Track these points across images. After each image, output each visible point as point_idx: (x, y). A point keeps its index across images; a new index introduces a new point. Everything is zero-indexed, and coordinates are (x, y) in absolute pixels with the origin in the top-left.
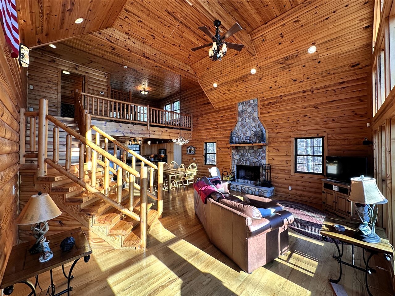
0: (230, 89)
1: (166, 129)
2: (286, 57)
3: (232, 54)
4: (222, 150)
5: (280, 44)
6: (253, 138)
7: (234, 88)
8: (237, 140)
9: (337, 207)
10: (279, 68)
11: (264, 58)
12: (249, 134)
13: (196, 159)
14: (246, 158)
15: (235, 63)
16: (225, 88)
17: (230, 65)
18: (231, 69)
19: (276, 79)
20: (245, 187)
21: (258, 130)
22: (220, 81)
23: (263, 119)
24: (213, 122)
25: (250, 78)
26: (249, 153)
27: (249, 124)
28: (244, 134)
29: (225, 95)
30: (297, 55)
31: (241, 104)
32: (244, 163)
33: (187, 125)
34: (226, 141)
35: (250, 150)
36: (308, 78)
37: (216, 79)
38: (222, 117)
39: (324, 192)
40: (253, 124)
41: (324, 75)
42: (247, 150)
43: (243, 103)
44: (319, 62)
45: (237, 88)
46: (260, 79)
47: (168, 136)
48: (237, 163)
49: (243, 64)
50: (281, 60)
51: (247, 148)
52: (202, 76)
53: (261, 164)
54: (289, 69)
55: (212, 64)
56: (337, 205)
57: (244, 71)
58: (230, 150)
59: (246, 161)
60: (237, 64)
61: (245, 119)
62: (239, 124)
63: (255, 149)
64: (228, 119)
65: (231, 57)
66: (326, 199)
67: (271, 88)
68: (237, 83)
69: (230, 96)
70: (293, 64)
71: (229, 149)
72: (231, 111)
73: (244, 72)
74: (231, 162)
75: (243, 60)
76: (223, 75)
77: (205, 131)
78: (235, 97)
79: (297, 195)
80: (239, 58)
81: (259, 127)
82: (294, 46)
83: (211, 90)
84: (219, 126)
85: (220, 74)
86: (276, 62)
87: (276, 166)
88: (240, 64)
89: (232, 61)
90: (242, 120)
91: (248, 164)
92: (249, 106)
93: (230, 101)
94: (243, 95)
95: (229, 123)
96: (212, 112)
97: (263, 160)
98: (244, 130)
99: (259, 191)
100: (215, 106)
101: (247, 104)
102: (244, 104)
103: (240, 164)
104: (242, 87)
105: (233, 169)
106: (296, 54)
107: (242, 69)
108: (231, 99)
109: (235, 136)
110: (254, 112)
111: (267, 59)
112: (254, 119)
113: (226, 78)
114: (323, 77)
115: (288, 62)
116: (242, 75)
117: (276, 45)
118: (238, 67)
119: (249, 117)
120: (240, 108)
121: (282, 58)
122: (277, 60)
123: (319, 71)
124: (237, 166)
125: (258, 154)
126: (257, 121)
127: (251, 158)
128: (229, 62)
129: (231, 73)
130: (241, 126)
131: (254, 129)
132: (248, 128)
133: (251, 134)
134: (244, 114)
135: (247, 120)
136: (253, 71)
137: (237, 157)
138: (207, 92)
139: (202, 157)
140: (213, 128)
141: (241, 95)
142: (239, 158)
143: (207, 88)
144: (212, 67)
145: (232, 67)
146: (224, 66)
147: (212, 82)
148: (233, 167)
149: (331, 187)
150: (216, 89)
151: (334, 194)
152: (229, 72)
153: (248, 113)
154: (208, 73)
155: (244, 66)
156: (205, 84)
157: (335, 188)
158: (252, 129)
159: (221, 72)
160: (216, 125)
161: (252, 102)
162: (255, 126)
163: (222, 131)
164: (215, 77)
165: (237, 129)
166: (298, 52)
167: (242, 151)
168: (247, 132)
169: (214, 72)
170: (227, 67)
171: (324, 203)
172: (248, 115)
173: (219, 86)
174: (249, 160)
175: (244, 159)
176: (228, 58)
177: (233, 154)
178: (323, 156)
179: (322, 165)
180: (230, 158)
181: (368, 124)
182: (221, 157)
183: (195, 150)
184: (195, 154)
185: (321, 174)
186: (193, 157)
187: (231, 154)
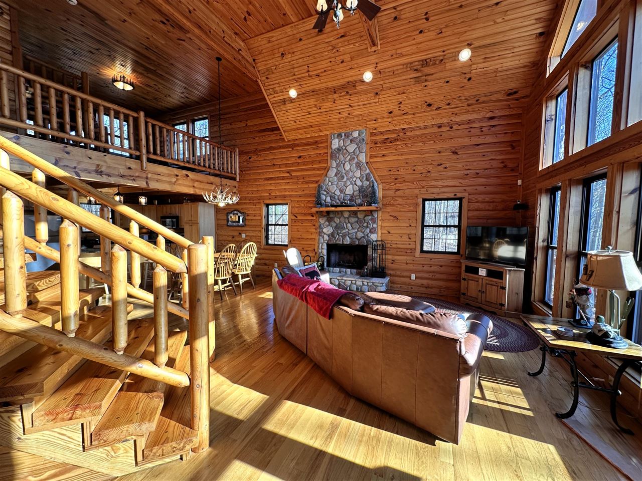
0: (321, 105)
1: (185, 172)
2: (426, 60)
3: (335, 33)
4: (299, 218)
5: (421, 32)
6: (357, 197)
7: (327, 105)
8: (328, 199)
9: (483, 299)
10: (411, 79)
11: (389, 53)
12: (349, 190)
13: (246, 236)
14: (344, 231)
15: (337, 54)
16: (312, 101)
17: (328, 57)
18: (329, 64)
19: (403, 97)
20: (345, 280)
21: (367, 183)
22: (303, 86)
23: (375, 166)
24: (282, 166)
25: (359, 88)
26: (349, 222)
27: (351, 174)
28: (341, 191)
29: (310, 116)
30: (442, 60)
31: (336, 136)
32: (340, 241)
33: (227, 169)
34: (309, 202)
35: (352, 219)
36: (449, 104)
37: (298, 81)
38: (300, 157)
39: (464, 279)
40: (358, 174)
41: (470, 102)
42: (345, 218)
43: (339, 136)
44: (470, 79)
45: (335, 105)
46: (377, 94)
47: (190, 186)
48: (328, 241)
49: (352, 58)
50: (417, 63)
51: (346, 215)
52: (268, 70)
53: (370, 242)
54: (426, 84)
55: (293, 46)
56: (484, 295)
57: (352, 72)
58: (314, 218)
59: (344, 236)
60: (342, 57)
61: (344, 165)
62: (332, 173)
63: (360, 216)
64: (313, 163)
65: (331, 39)
66: (467, 288)
67: (391, 113)
68: (335, 96)
69: (319, 119)
70: (434, 76)
71: (313, 216)
72: (318, 148)
73: (350, 76)
74: (317, 238)
75: (353, 50)
76: (311, 73)
77: (266, 182)
78: (327, 122)
79: (422, 286)
80: (346, 43)
81: (367, 180)
82: (440, 43)
83: (284, 102)
84: (294, 174)
85: (306, 70)
86: (409, 65)
87: (394, 244)
88: (347, 57)
89: (334, 48)
90: (338, 166)
91: (347, 241)
92: (351, 141)
93: (317, 128)
94: (342, 121)
95: (314, 169)
96: (280, 148)
97: (372, 235)
98: (341, 184)
99: (370, 284)
100: (287, 137)
101: (348, 137)
102: (342, 136)
103: (333, 242)
104: (342, 103)
105: (320, 250)
106: (441, 58)
107: (348, 68)
108: (319, 125)
109: (325, 193)
110: (360, 152)
111: (394, 56)
112: (359, 165)
113: (316, 81)
114: (469, 105)
115: (427, 70)
116: (347, 80)
117: (415, 33)
118: (342, 62)
119: (350, 160)
120: (335, 144)
121: (418, 61)
122: (411, 63)
123: (466, 94)
124: (328, 245)
125: (365, 224)
126: (364, 169)
127: (353, 231)
128: (326, 50)
129: (327, 73)
130: (336, 175)
131: (359, 183)
132: (348, 179)
133: (354, 191)
134: (341, 156)
135: (347, 167)
136: (368, 76)
137: (328, 230)
138: (274, 105)
139: (260, 231)
140: (283, 178)
141: (339, 119)
142: (332, 233)
143: (275, 97)
144: (290, 53)
145: (331, 62)
146: (316, 56)
147: (288, 86)
148: (320, 248)
149: (476, 271)
150: (293, 101)
151: (480, 281)
152: (323, 70)
153: (349, 153)
154: (281, 65)
155: (354, 62)
156: (273, 88)
157: (482, 272)
158: (355, 182)
159: (308, 67)
160: (288, 172)
161: (356, 134)
162: (360, 177)
163: (300, 183)
164: (295, 77)
165: (329, 181)
166: (445, 55)
167: (337, 220)
168: (346, 187)
169: (295, 66)
170: (321, 59)
171: (464, 294)
172: (349, 157)
173: (301, 96)
174: (349, 236)
175: (341, 233)
176: (327, 40)
177: (320, 225)
178: (460, 226)
179: (459, 239)
180: (315, 232)
181: (520, 182)
182: (298, 231)
183: (244, 217)
184: (244, 226)
185: (457, 253)
186: (240, 232)
187: (317, 225)
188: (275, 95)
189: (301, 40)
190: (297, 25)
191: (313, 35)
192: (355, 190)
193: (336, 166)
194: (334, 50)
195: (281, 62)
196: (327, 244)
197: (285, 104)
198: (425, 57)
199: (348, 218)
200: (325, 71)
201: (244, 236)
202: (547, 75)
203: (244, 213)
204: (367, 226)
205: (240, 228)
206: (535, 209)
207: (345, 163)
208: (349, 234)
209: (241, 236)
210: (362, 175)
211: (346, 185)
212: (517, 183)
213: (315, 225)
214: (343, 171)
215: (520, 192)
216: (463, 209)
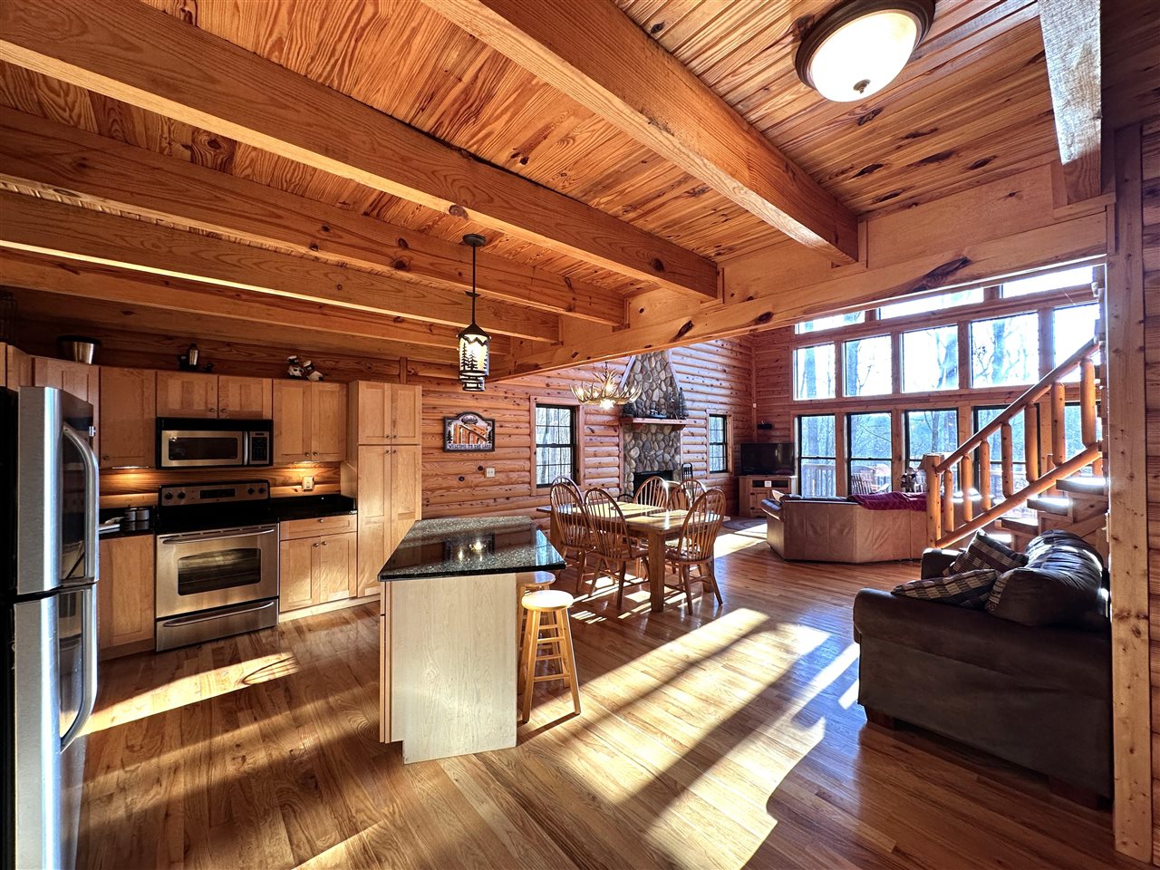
4: (597, 432)
13: (497, 473)
14: (652, 453)
26: (656, 440)
27: (656, 374)
28: (647, 396)
32: (648, 467)
35: (659, 435)
39: (753, 494)
40: (663, 377)
42: (652, 434)
48: (635, 469)
51: (653, 430)
58: (617, 433)
61: (650, 358)
63: (667, 431)
66: (756, 502)
71: (616, 430)
74: (622, 466)
97: (677, 456)
98: (647, 385)
124: (635, 474)
125: (671, 443)
127: (661, 452)
130: (641, 372)
131: (664, 387)
132: (653, 380)
133: (660, 398)
137: (635, 453)
139: (530, 459)
142: (640, 455)
148: (626, 481)
149: (761, 484)
151: (768, 492)
157: (768, 484)
158: (660, 384)
162: (665, 380)
167: (644, 437)
168: (653, 391)
171: (753, 508)
174: (658, 459)
175: (648, 456)
177: (626, 445)
178: (725, 443)
179: (726, 457)
180: (618, 456)
181: (755, 405)
182: (595, 456)
183: (493, 430)
184: (493, 449)
185: (725, 471)
186: (482, 464)
187: (621, 444)
192: (661, 396)
199: (655, 434)
201: (490, 472)
202: (796, 333)
203: (493, 421)
204: (672, 445)
205: (479, 455)
206: (790, 429)
207: (651, 357)
208: (657, 456)
209: (484, 474)
210: (666, 378)
211: (653, 388)
212: (751, 407)
213: (618, 445)
214: (649, 368)
215: (754, 414)
216: (729, 427)
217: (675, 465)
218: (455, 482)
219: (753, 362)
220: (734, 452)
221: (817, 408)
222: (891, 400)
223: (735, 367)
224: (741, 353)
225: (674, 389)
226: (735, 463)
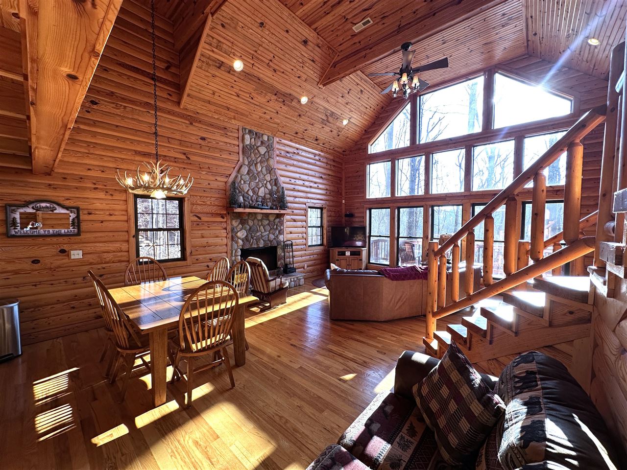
0: (256, 96)
2: (333, 113)
3: (312, 54)
4: (204, 219)
5: (342, 97)
6: (268, 200)
7: (261, 99)
8: (241, 199)
10: (321, 118)
11: (324, 95)
12: (262, 192)
13: (86, 254)
15: (301, 69)
16: (250, 87)
17: (294, 65)
18: (290, 70)
19: (310, 127)
21: (275, 188)
22: (254, 67)
25: (294, 103)
26: (262, 225)
27: (262, 176)
28: (254, 192)
29: (236, 98)
30: (338, 118)
31: (247, 131)
32: (254, 244)
35: (265, 221)
37: (251, 58)
38: (203, 139)
40: (268, 178)
42: (258, 220)
43: (250, 132)
44: (339, 135)
45: (267, 104)
46: (300, 115)
48: (242, 246)
49: (306, 80)
50: (329, 112)
51: (259, 217)
54: (324, 126)
55: (277, 29)
56: (350, 266)
57: (298, 90)
58: (225, 220)
59: (258, 240)
60: (301, 73)
61: (256, 165)
62: (245, 170)
63: (272, 218)
64: (221, 150)
65: (306, 56)
68: (273, 97)
69: (243, 106)
70: (329, 124)
71: (224, 217)
72: (227, 137)
73: (294, 90)
74: (229, 244)
75: (311, 76)
76: (271, 64)
78: (248, 113)
79: (310, 272)
80: (311, 68)
81: (276, 185)
82: (343, 108)
83: (221, 65)
84: (193, 158)
85: (269, 58)
86: (326, 110)
88: (304, 77)
89: (303, 63)
91: (261, 244)
92: (262, 142)
93: (233, 114)
94: (262, 120)
95: (223, 160)
96: (169, 112)
97: (280, 236)
98: (253, 184)
99: (295, 279)
101: (259, 138)
102: (253, 134)
103: (247, 247)
104: (275, 105)
105: (233, 258)
107: (299, 84)
108: (236, 112)
110: (269, 157)
111: (325, 99)
112: (268, 169)
113: (270, 73)
115: (330, 119)
116: (292, 92)
118: (299, 77)
119: (261, 162)
121: (331, 111)
125: (275, 227)
126: (273, 174)
127: (266, 233)
128: (297, 58)
129: (283, 75)
130: (248, 173)
131: (269, 186)
132: (259, 181)
134: (253, 155)
135: (259, 168)
136: (304, 100)
137: (242, 234)
139: (128, 241)
141: (261, 117)
142: (247, 236)
143: (213, 51)
144: (270, 31)
145: (292, 70)
146: (287, 55)
147: (239, 55)
148: (234, 255)
149: (343, 254)
150: (231, 72)
151: (348, 259)
152: (283, 71)
153: (261, 155)
154: (251, 31)
155: (305, 84)
156: (220, 42)
157: (348, 253)
158: (266, 184)
159: (274, 57)
160: (185, 154)
161: (265, 138)
162: (270, 181)
163: (204, 173)
164: (255, 54)
165: (241, 179)
166: (340, 116)
167: (251, 223)
168: (259, 189)
169: (264, 45)
170: (288, 61)
172: (260, 158)
173: (244, 74)
174: (263, 238)
175: (254, 236)
176: (303, 53)
177: (234, 228)
178: (322, 227)
179: (322, 235)
180: (226, 237)
181: (344, 201)
182: (203, 237)
183: (78, 217)
184: (78, 234)
185: (321, 245)
186: (65, 247)
187: (229, 228)
188: (215, 50)
189: (287, 31)
190: (295, 19)
191: (299, 39)
192: (266, 193)
193: (248, 164)
194: (301, 64)
195: (254, 28)
196: (241, 249)
197: (219, 68)
198: (334, 111)
199: (261, 220)
200: (283, 72)
201: (77, 255)
202: (369, 153)
203: (78, 209)
204: (277, 228)
205: (61, 239)
206: (364, 217)
207: (257, 163)
208: (262, 236)
209: (69, 256)
210: (271, 180)
211: (258, 187)
212: (342, 202)
213: (226, 229)
214: (255, 172)
215: (343, 206)
216: (325, 215)
217: (279, 243)
218: (27, 266)
219: (343, 173)
220: (328, 232)
221: (380, 203)
222: (423, 198)
223: (329, 175)
224: (334, 166)
225: (278, 188)
226: (328, 240)
